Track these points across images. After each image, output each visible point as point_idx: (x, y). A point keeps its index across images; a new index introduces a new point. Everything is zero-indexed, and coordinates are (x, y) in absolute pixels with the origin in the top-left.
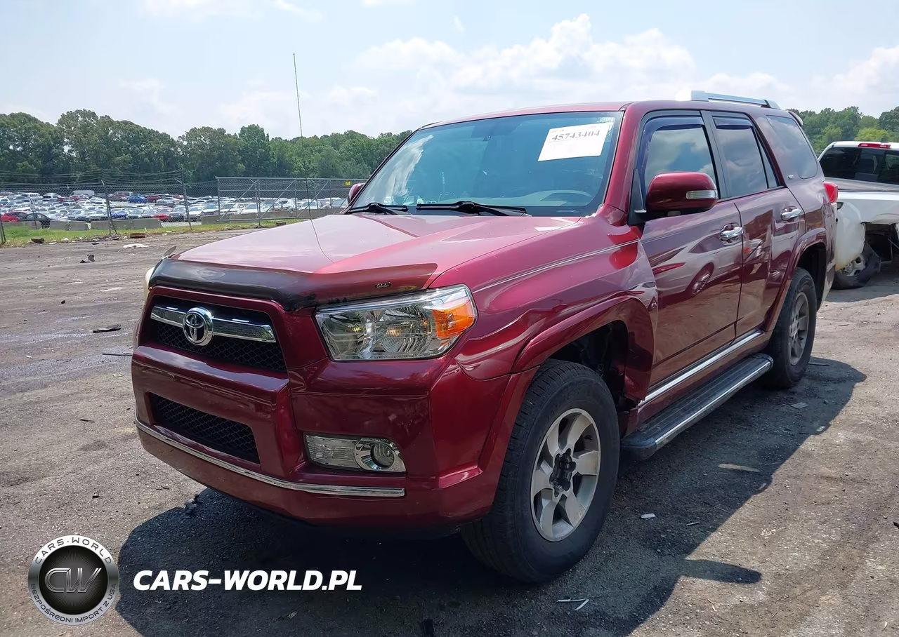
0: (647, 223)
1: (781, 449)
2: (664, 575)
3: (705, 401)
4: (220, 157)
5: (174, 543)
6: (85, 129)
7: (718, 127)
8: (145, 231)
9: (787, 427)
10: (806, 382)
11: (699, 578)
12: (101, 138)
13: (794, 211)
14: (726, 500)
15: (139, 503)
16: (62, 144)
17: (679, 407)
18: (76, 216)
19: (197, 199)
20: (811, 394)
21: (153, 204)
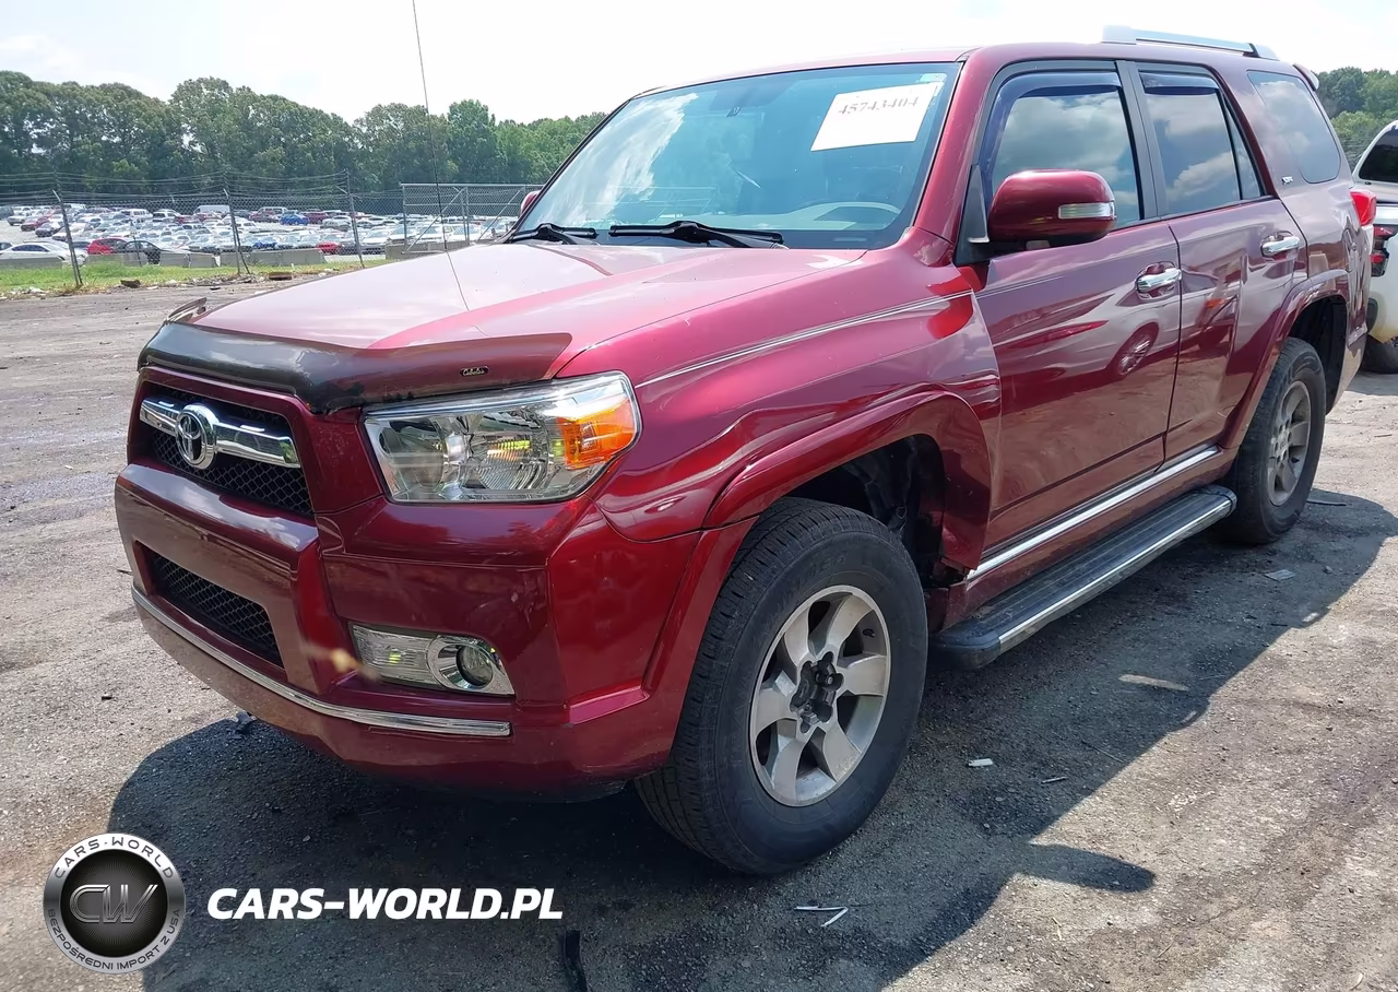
0: (993, 261)
1: (1234, 651)
2: (985, 870)
3: (1103, 567)
4: (420, 152)
5: (206, 780)
6: (214, 108)
7: (1148, 91)
8: (292, 269)
9: (1252, 612)
10: (1299, 534)
11: (1045, 877)
12: (236, 121)
13: (1286, 239)
14: (1121, 739)
15: (169, 711)
16: (181, 132)
17: (1054, 577)
18: (202, 245)
19: (385, 218)
20: (1306, 555)
21: (317, 227)
